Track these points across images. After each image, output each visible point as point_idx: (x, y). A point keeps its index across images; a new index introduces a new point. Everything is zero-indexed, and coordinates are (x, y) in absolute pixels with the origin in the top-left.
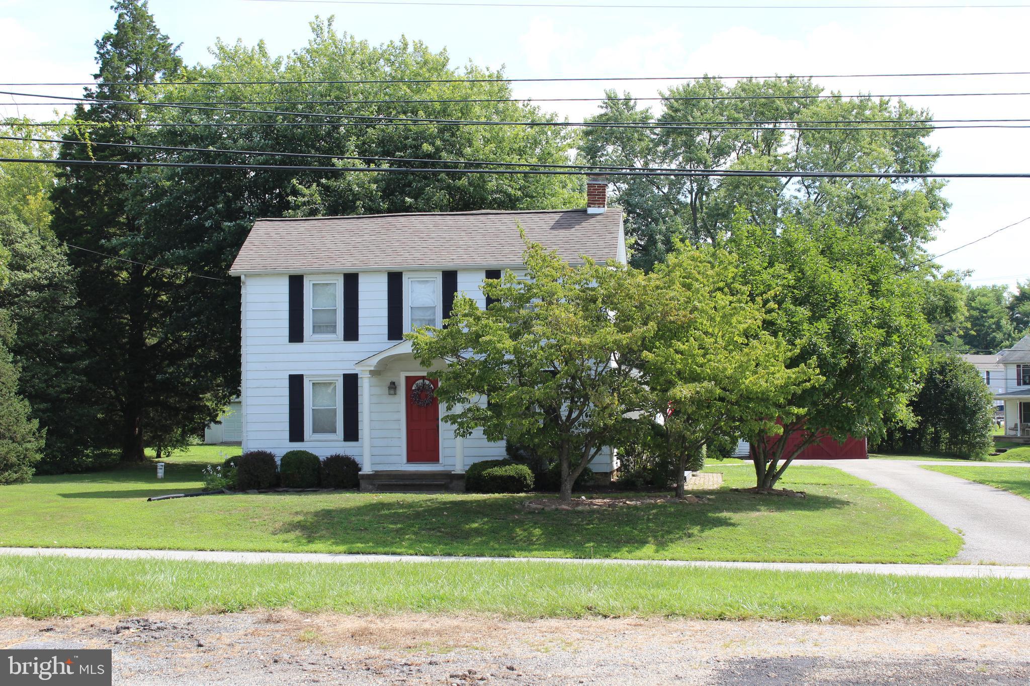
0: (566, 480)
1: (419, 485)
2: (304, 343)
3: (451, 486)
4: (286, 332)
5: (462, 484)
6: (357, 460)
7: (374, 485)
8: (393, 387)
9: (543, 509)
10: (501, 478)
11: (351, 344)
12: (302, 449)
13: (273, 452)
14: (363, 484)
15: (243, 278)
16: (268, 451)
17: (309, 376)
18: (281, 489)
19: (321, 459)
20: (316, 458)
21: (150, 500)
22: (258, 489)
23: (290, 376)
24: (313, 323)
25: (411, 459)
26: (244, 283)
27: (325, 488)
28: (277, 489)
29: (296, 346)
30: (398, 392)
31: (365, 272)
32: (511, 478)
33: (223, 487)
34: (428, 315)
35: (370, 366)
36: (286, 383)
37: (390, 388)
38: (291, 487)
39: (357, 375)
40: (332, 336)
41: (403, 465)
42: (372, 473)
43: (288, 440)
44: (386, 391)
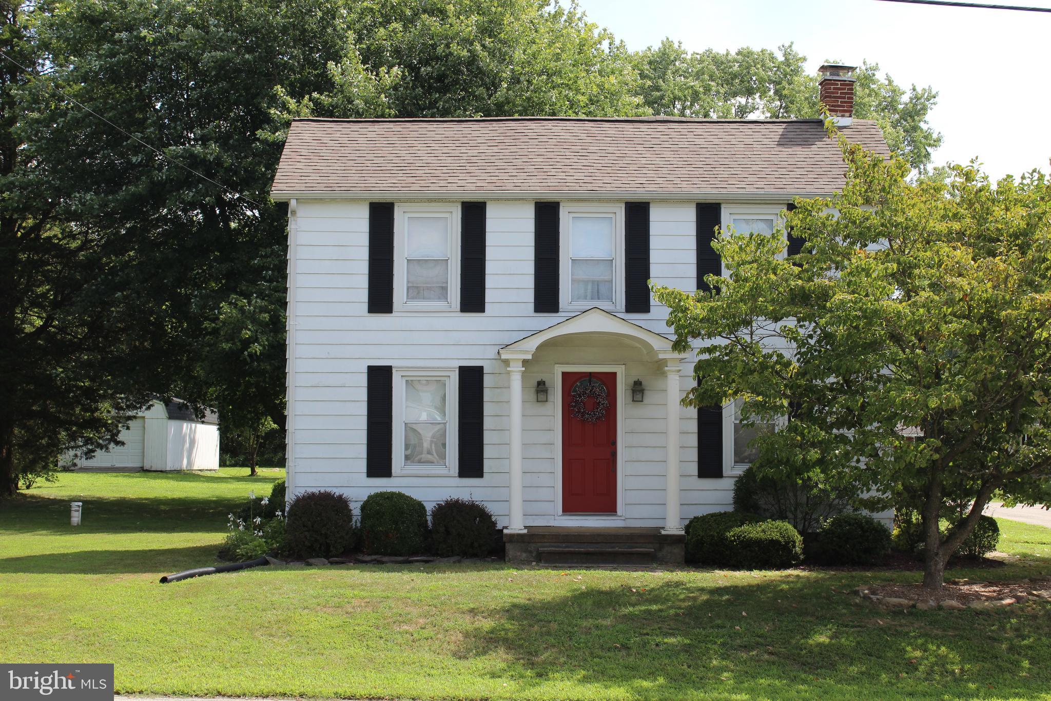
0: (937, 554)
1: (610, 553)
2: (394, 314)
3: (660, 555)
4: (363, 295)
5: (678, 551)
6: (492, 508)
7: (531, 552)
8: (541, 388)
9: (914, 606)
10: (758, 542)
11: (472, 319)
12: (394, 490)
13: (347, 493)
14: (511, 550)
15: (293, 203)
16: (337, 492)
17: (400, 368)
18: (368, 558)
19: (429, 507)
20: (419, 507)
21: (164, 580)
22: (327, 557)
23: (369, 368)
24: (408, 282)
25: (569, 507)
26: (294, 213)
27: (442, 556)
28: (361, 557)
29: (381, 319)
30: (550, 398)
31: (497, 200)
32: (773, 543)
33: (264, 552)
34: (599, 274)
35: (526, 352)
36: (363, 380)
37: (538, 392)
38: (385, 554)
39: (481, 368)
40: (441, 305)
41: (557, 518)
42: (525, 531)
43: (365, 475)
44: (532, 396)
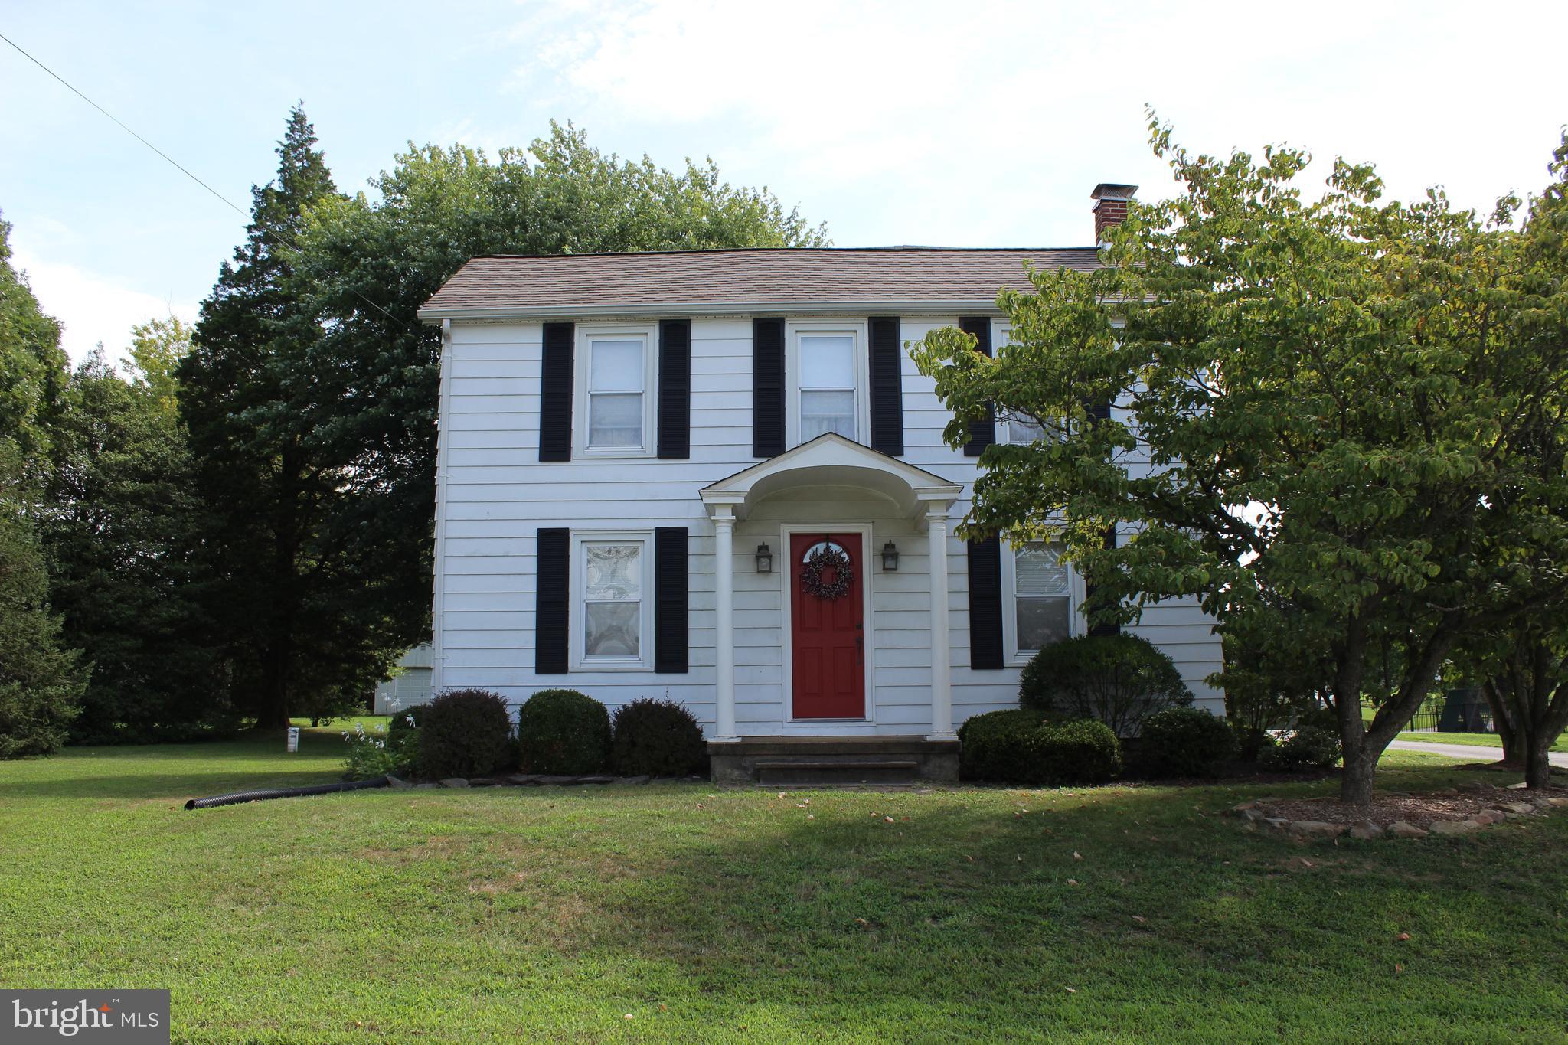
1: (857, 768)
2: (572, 462)
3: (925, 770)
4: (534, 440)
5: (951, 765)
6: (696, 713)
7: (745, 769)
8: (764, 554)
9: (1346, 833)
11: (673, 468)
12: (568, 689)
13: (503, 694)
14: (717, 766)
15: (446, 324)
16: (492, 692)
17: (580, 532)
18: (523, 778)
19: (611, 711)
20: (599, 709)
21: (190, 805)
22: (468, 778)
23: (540, 530)
24: (591, 424)
25: (802, 710)
26: (448, 337)
27: (625, 775)
28: (512, 778)
29: (555, 469)
30: (775, 568)
31: (705, 316)
33: (388, 770)
34: (836, 408)
35: (737, 494)
36: (532, 547)
37: (758, 558)
38: (548, 773)
39: (685, 529)
40: (633, 450)
41: (785, 725)
42: (738, 740)
43: (533, 670)
44: (751, 566)
